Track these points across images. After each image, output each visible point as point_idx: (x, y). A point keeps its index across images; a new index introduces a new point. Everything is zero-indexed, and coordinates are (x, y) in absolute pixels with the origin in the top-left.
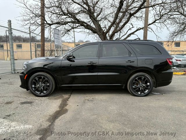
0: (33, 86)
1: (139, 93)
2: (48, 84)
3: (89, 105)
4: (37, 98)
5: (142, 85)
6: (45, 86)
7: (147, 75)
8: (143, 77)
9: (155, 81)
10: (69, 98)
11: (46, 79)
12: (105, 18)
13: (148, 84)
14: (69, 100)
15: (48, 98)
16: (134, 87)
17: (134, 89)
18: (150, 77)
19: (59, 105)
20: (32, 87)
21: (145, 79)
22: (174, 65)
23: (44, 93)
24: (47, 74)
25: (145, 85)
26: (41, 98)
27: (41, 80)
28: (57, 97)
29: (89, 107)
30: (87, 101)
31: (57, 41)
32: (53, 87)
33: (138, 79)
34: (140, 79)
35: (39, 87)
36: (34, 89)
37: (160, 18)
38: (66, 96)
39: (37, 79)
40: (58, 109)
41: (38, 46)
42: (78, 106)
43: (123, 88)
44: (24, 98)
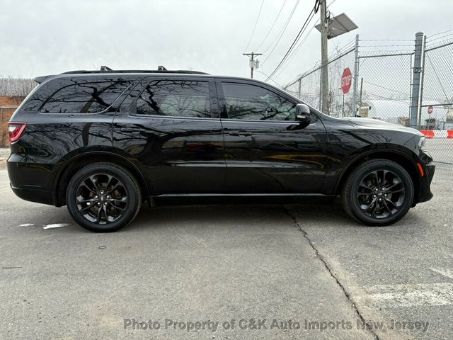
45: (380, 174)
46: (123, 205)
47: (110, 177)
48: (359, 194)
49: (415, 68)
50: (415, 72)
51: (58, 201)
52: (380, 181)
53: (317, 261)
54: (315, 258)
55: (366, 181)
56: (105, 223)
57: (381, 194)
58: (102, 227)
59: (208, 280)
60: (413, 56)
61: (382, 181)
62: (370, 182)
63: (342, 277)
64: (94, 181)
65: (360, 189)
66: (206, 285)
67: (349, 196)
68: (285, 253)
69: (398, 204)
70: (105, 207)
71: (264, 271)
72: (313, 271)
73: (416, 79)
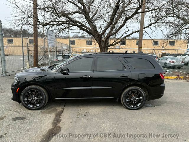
0: (26, 99)
1: (132, 106)
2: (41, 98)
3: (83, 121)
4: (30, 111)
5: (135, 98)
6: (38, 99)
7: (141, 89)
8: (137, 91)
9: (148, 94)
10: (62, 111)
11: (39, 92)
12: (101, 18)
13: (141, 97)
14: (63, 114)
15: (41, 112)
16: (127, 100)
17: (128, 102)
18: (143, 91)
19: (52, 121)
20: (24, 101)
21: (138, 93)
22: (168, 66)
23: (37, 107)
24: (40, 88)
25: (138, 99)
26: (33, 111)
27: (34, 93)
28: (50, 110)
29: (82, 124)
30: (81, 116)
31: (50, 42)
32: (46, 100)
33: (132, 92)
34: (133, 92)
35: (32, 100)
36: (26, 103)
37: (156, 22)
38: (59, 109)
39: (30, 92)
40: (52, 127)
41: (30, 41)
42: (71, 122)
43: (117, 101)
44: (16, 112)
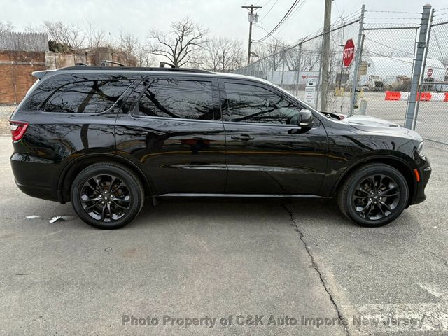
45: (377, 179)
46: (126, 204)
47: (114, 178)
48: (355, 197)
49: (419, 43)
50: (419, 47)
51: (62, 198)
52: (376, 184)
53: (313, 271)
54: (310, 267)
55: (363, 185)
56: (109, 220)
57: (376, 197)
58: (107, 224)
59: (211, 295)
60: (419, 30)
61: (379, 185)
62: (366, 185)
63: (335, 292)
64: (98, 181)
65: (357, 192)
66: (209, 301)
67: (346, 199)
68: (282, 262)
69: (392, 207)
70: (109, 206)
71: (263, 284)
72: (309, 284)
73: (420, 54)
